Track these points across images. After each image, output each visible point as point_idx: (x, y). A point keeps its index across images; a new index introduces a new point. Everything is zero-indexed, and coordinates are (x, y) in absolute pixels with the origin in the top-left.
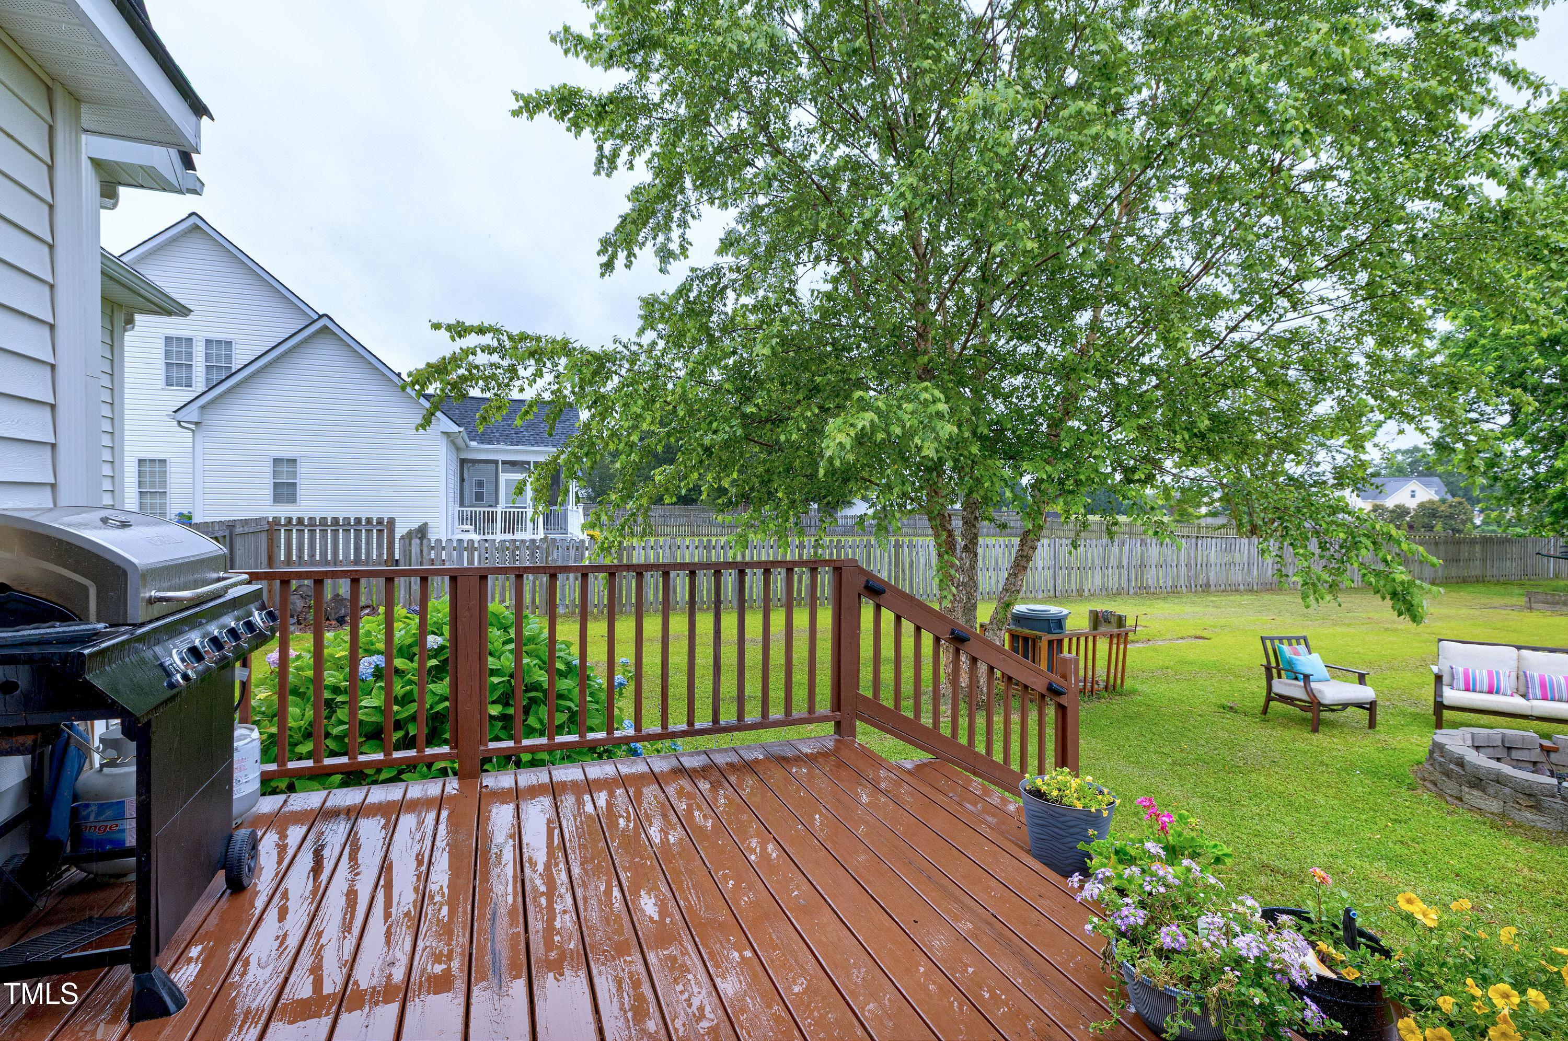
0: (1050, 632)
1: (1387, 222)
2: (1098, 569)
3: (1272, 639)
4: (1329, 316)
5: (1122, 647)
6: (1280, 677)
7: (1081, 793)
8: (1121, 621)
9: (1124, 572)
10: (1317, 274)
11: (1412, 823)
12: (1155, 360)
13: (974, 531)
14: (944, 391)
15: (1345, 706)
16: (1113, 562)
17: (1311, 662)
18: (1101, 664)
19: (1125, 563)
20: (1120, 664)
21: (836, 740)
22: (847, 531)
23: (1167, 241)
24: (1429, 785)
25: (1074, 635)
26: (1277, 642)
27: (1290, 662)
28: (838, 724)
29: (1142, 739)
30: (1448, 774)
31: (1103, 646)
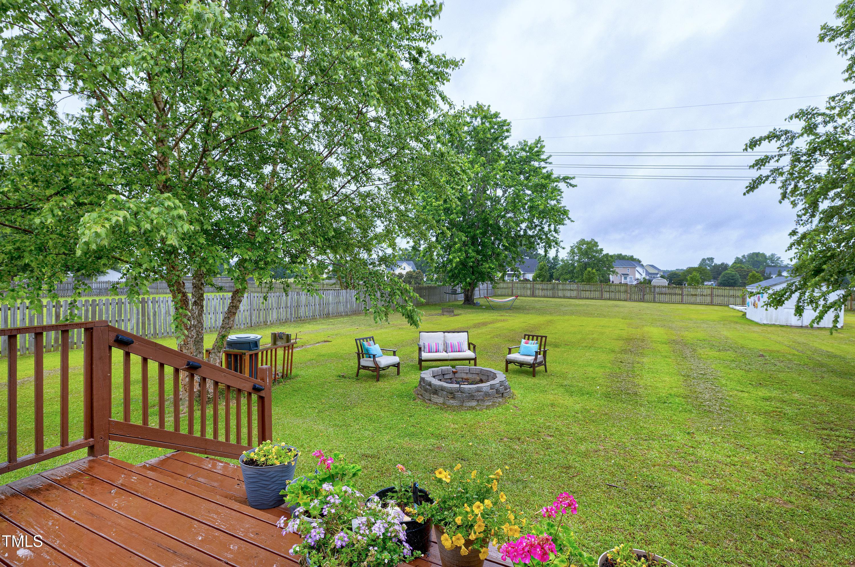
0: (250, 350)
1: (403, 148)
2: (275, 309)
3: (360, 340)
4: (381, 187)
5: (290, 351)
6: (363, 357)
7: (279, 456)
8: (288, 337)
9: (289, 310)
10: (377, 166)
11: (416, 416)
12: (308, 198)
13: (201, 292)
14: (181, 201)
15: (388, 367)
16: (283, 305)
17: (375, 349)
18: (280, 362)
19: (289, 305)
20: (290, 361)
21: (90, 461)
22: (101, 292)
23: (311, 135)
24: (420, 397)
25: (264, 350)
26: (362, 341)
27: (367, 350)
28: (92, 449)
29: (303, 402)
30: (426, 390)
31: (280, 352)
